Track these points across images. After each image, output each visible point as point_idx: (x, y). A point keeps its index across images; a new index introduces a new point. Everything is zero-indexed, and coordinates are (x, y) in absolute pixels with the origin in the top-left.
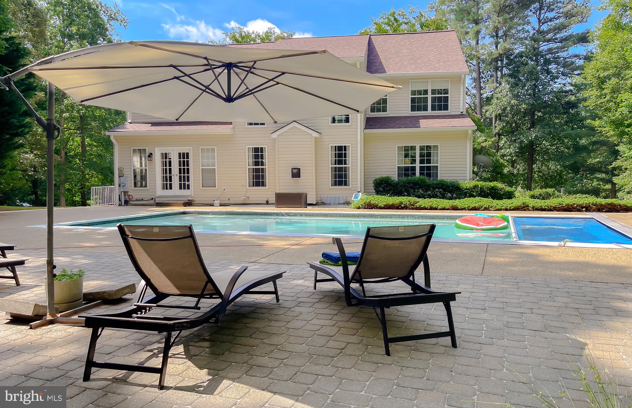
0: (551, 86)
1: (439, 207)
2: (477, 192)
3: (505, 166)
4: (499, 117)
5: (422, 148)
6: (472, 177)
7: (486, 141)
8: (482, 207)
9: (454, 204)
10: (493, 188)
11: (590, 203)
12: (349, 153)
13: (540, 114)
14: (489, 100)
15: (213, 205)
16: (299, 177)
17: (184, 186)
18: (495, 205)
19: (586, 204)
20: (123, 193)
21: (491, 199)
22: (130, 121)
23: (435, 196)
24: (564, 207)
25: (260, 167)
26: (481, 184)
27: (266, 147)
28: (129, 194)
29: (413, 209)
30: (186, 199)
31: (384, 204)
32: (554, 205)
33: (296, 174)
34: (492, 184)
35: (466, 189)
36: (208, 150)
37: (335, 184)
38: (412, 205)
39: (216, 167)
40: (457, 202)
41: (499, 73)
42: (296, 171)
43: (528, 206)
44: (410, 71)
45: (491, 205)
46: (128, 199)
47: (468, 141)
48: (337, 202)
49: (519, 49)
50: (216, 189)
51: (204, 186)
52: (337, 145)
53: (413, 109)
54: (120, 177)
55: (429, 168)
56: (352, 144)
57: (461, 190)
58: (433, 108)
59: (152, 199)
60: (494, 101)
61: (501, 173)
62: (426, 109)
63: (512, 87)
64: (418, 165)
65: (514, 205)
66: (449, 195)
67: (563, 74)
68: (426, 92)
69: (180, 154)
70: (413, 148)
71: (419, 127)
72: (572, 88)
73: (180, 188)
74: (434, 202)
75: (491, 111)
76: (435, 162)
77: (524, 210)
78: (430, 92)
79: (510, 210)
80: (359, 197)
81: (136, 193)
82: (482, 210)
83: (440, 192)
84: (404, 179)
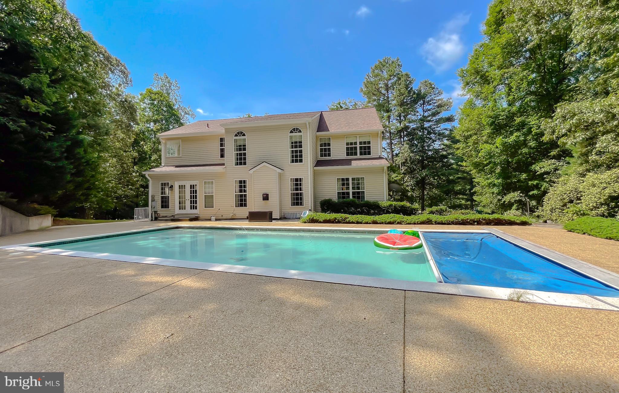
0: (432, 145)
1: (363, 222)
2: (392, 209)
3: (409, 192)
4: (404, 164)
5: (353, 179)
6: (388, 199)
7: (397, 176)
8: (396, 222)
9: (375, 219)
10: (402, 206)
11: (480, 218)
12: (303, 182)
13: (426, 162)
14: (397, 155)
15: (210, 220)
16: (268, 200)
17: (193, 207)
18: (405, 220)
19: (477, 219)
20: (154, 212)
21: (402, 215)
22: (163, 165)
23: (361, 213)
24: (460, 221)
25: (243, 193)
26: (394, 203)
27: (247, 180)
28: (158, 212)
29: (344, 223)
30: (193, 216)
31: (324, 219)
32: (452, 220)
33: (266, 197)
34: (402, 203)
35: (384, 207)
36: (209, 183)
37: (293, 204)
38: (343, 220)
39: (214, 194)
40: (377, 218)
41: (402, 139)
42: (265, 195)
43: (431, 221)
44: (345, 130)
45: (403, 220)
46: (157, 216)
47: (384, 174)
48: (294, 217)
49: (413, 126)
50: (214, 209)
51: (206, 206)
52: (295, 178)
53: (348, 154)
54: (152, 201)
55: (358, 193)
56: (304, 177)
57: (381, 208)
58: (361, 154)
59: (172, 216)
60: (400, 155)
61: (407, 196)
62: (356, 154)
63: (410, 146)
64: (351, 191)
65: (420, 220)
66: (372, 211)
67: (439, 139)
68: (356, 143)
69: (191, 186)
70: (348, 179)
71: (351, 165)
72: (444, 147)
73: (191, 209)
74: (359, 217)
75: (399, 160)
76: (363, 189)
77: (428, 224)
78: (358, 143)
79: (418, 224)
80: (307, 214)
81: (163, 212)
82: (396, 224)
83: (366, 209)
84: (341, 200)
